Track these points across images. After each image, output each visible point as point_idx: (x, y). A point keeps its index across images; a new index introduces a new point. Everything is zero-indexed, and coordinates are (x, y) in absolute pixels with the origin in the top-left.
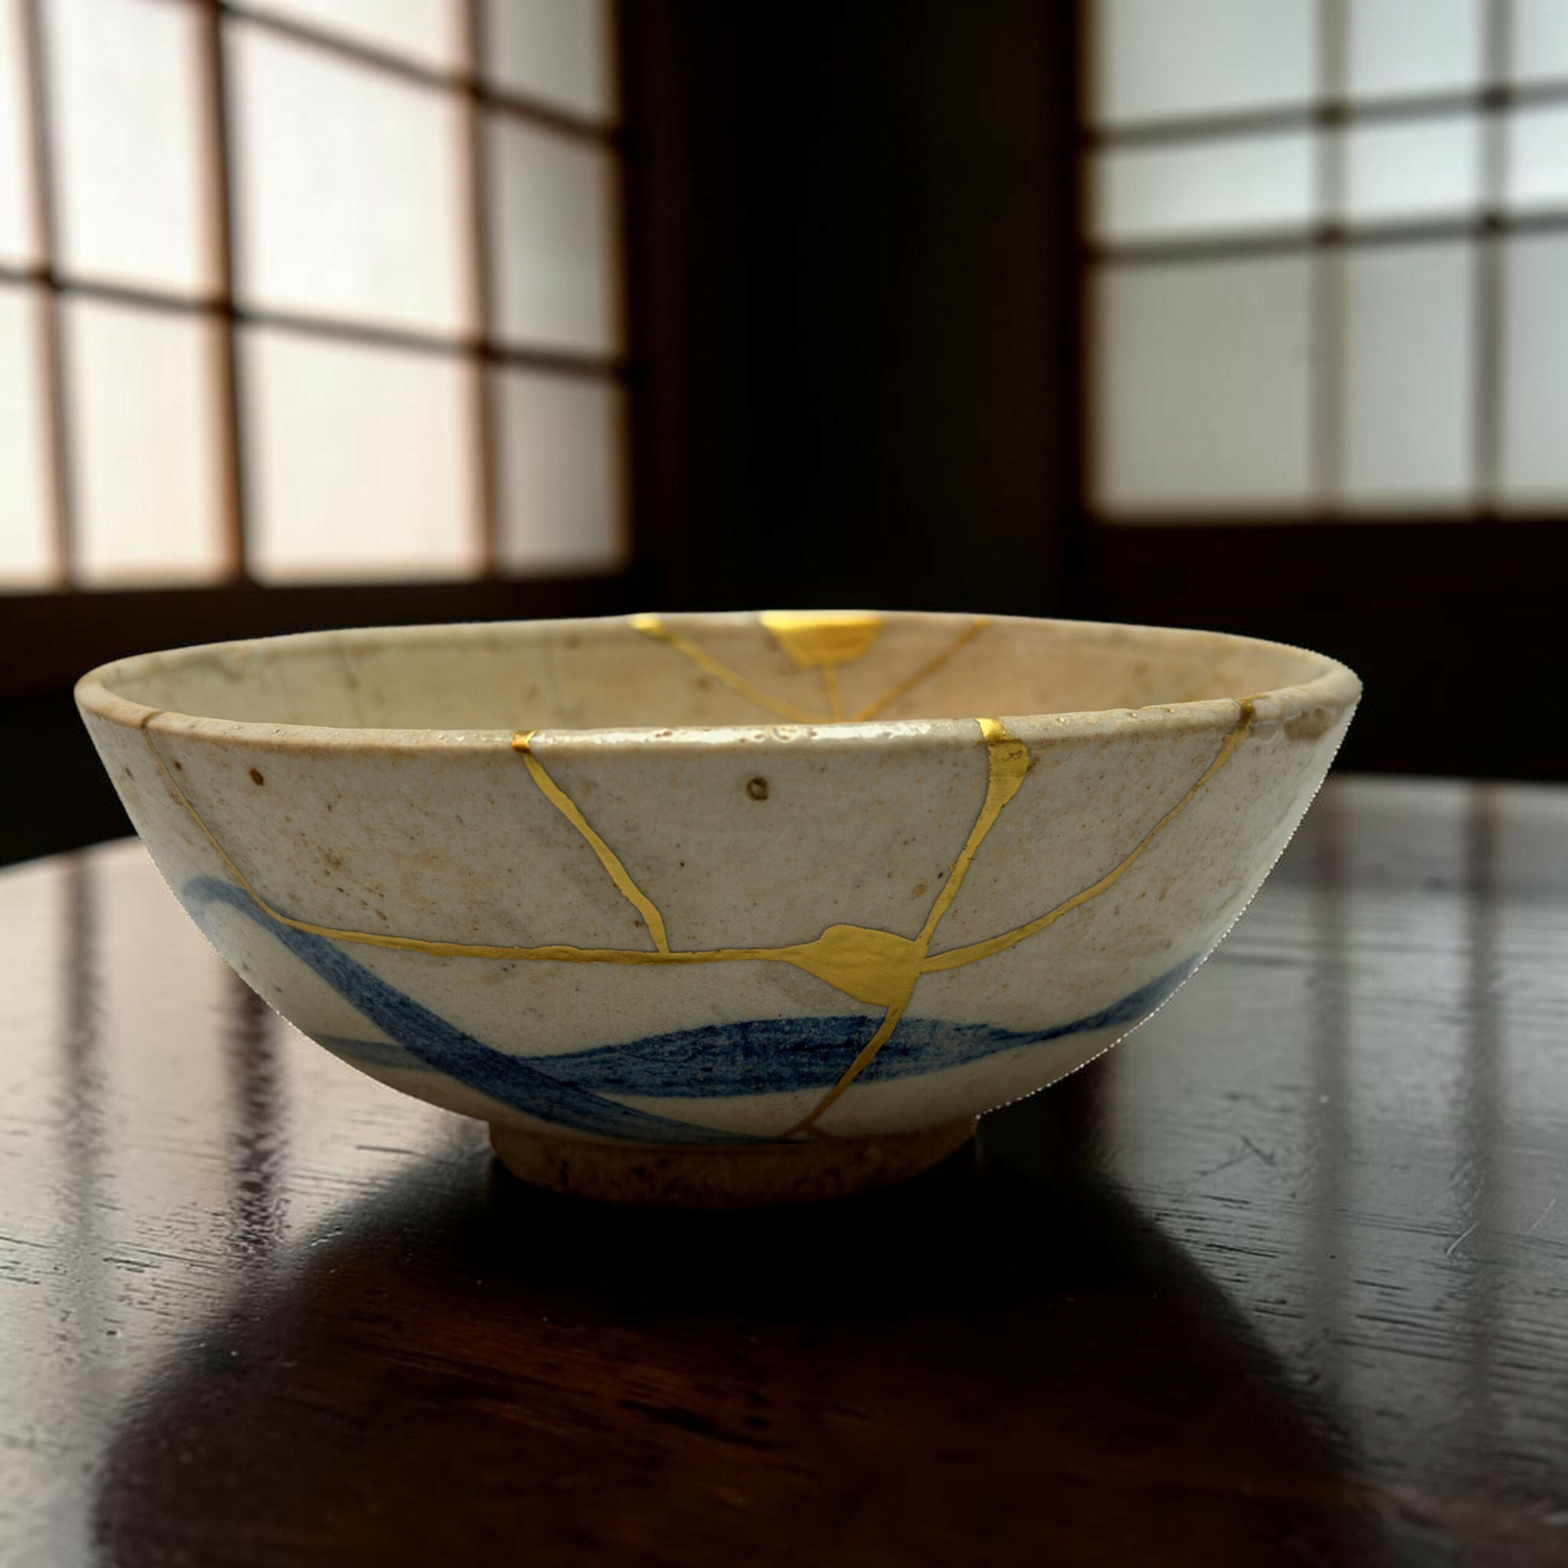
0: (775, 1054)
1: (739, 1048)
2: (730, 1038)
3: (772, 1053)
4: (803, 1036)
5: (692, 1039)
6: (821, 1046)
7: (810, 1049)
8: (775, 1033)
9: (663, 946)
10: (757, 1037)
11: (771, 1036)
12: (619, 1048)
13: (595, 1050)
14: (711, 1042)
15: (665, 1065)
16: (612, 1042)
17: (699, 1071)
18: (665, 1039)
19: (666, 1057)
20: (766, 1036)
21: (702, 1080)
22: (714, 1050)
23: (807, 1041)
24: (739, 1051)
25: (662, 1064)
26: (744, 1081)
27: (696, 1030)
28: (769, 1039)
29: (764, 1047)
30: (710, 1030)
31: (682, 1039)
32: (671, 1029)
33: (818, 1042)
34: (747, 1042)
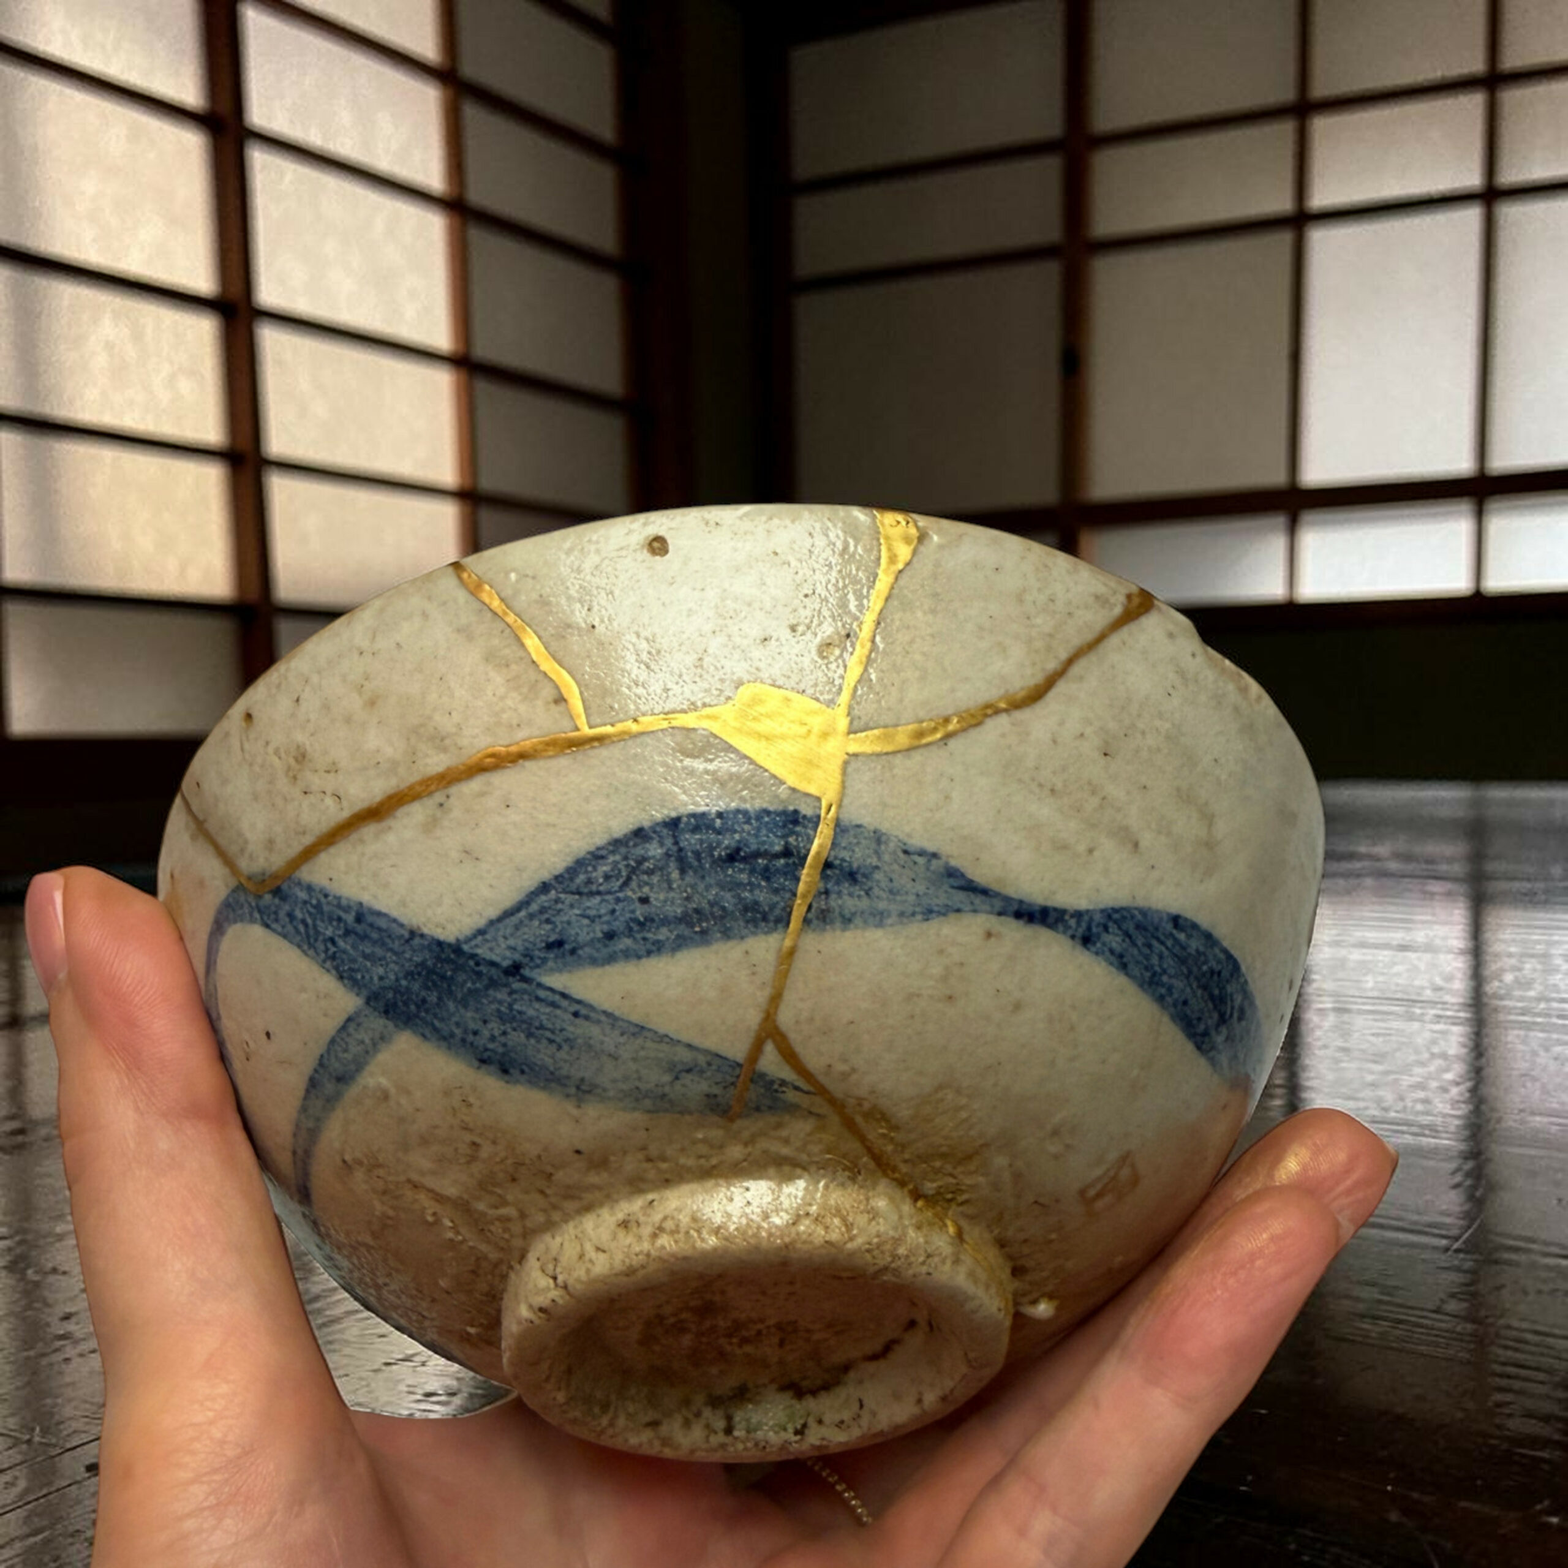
0: (711, 867)
1: (673, 859)
2: (662, 844)
3: (707, 866)
4: (737, 836)
5: (623, 850)
6: (757, 854)
7: (744, 859)
8: (707, 832)
9: (582, 722)
10: (690, 840)
11: (704, 837)
12: (553, 882)
13: (532, 893)
14: (643, 852)
15: (603, 901)
16: (546, 875)
17: (637, 904)
18: (597, 856)
19: (601, 885)
20: (698, 837)
21: (642, 919)
22: (647, 864)
23: (742, 845)
24: (673, 864)
25: (598, 899)
26: (684, 919)
27: (625, 835)
28: (701, 841)
29: (697, 855)
30: (640, 834)
31: (613, 852)
32: (600, 840)
33: (754, 847)
34: (680, 850)
